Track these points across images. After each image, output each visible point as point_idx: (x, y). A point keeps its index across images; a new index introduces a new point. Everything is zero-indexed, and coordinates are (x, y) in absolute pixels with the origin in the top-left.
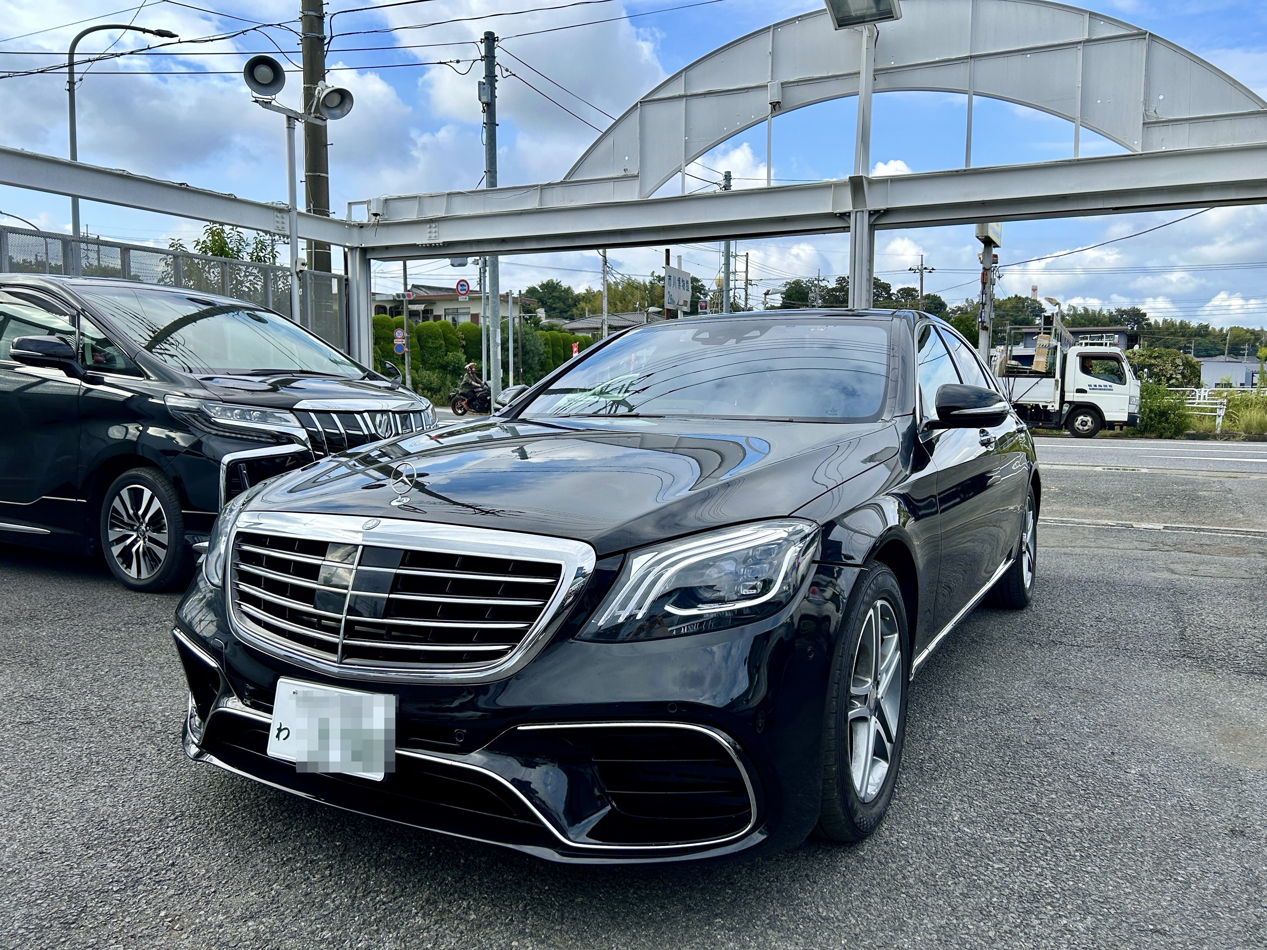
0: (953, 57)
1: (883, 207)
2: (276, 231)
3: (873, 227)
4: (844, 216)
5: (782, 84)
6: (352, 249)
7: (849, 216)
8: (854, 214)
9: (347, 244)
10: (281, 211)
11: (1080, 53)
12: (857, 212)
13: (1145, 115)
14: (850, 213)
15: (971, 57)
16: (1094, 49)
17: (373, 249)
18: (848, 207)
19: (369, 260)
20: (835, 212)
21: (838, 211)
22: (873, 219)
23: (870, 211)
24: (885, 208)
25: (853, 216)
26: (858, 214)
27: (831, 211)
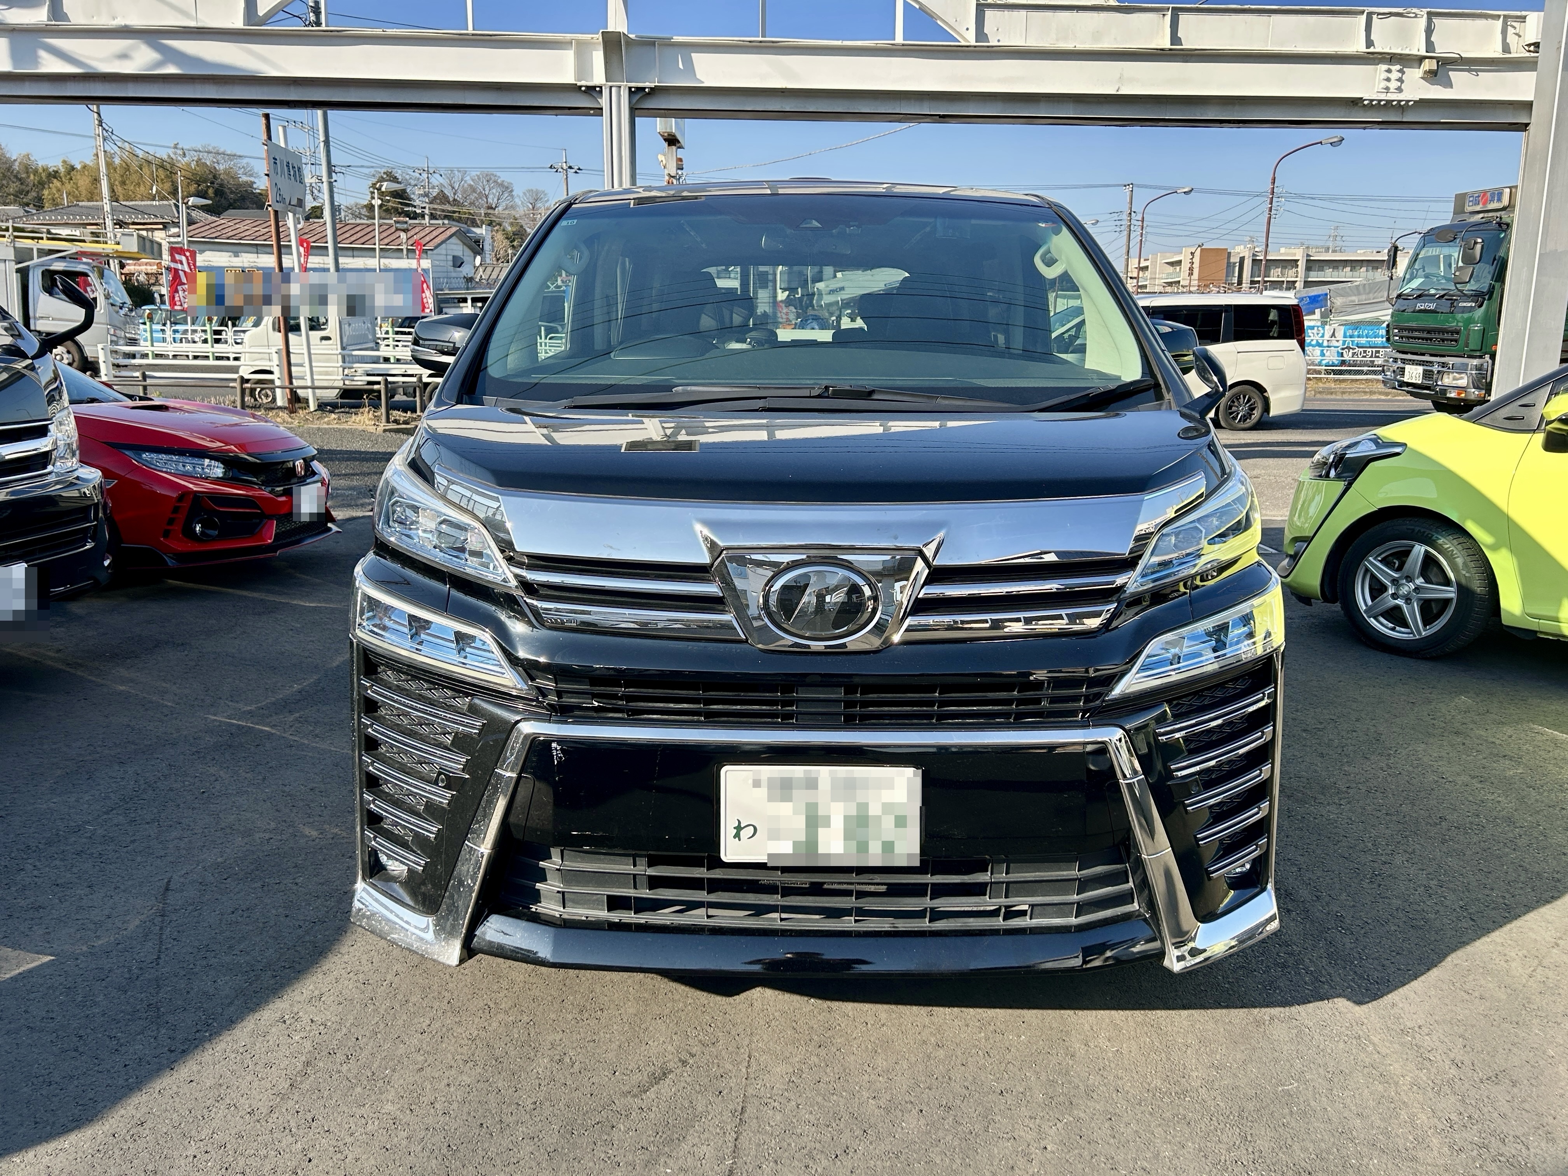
1: (648, 83)
3: (634, 112)
4: (593, 91)
7: (601, 92)
8: (608, 90)
12: (611, 87)
14: (601, 87)
18: (598, 78)
20: (579, 84)
21: (583, 83)
22: (634, 101)
23: (630, 88)
24: (652, 85)
25: (606, 92)
26: (614, 89)
27: (572, 81)
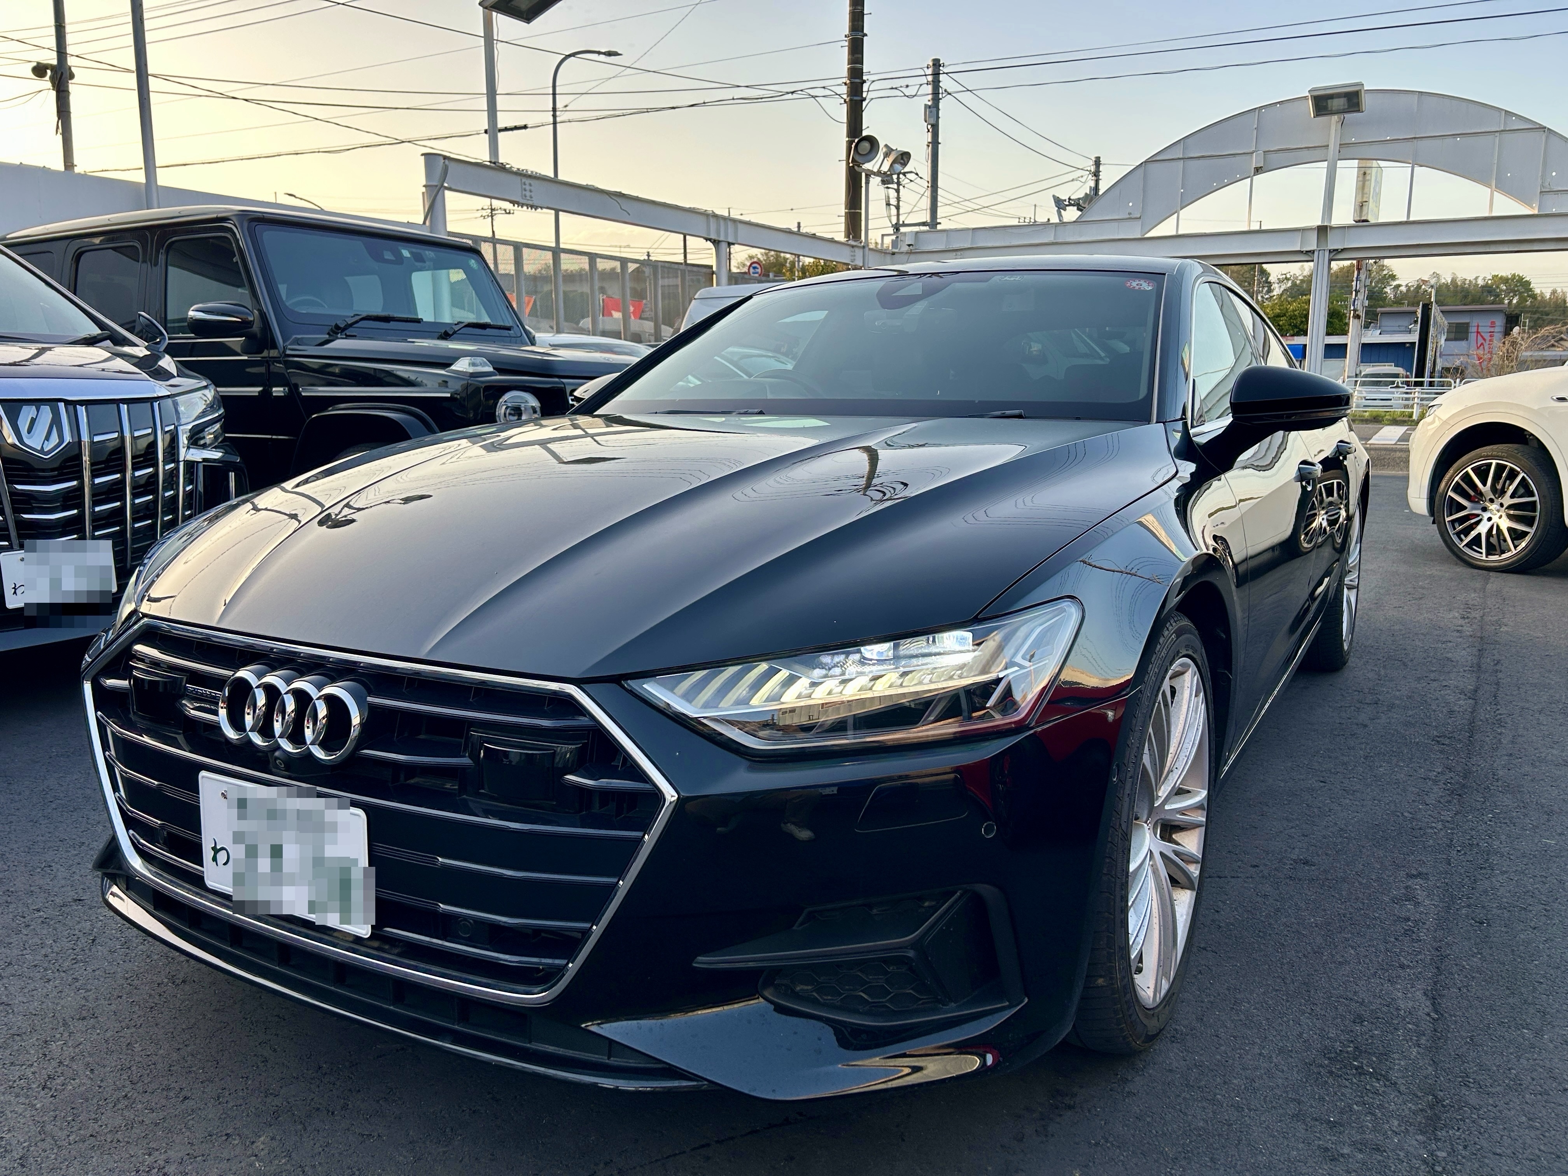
0: (1401, 138)
1: (1340, 247)
2: (851, 263)
5: (1264, 152)
10: (853, 247)
11: (1497, 140)
13: (1542, 186)
14: (1314, 250)
15: (1415, 138)
16: (1507, 136)
18: (1313, 247)
23: (1330, 249)
24: (1342, 248)
26: (1320, 251)
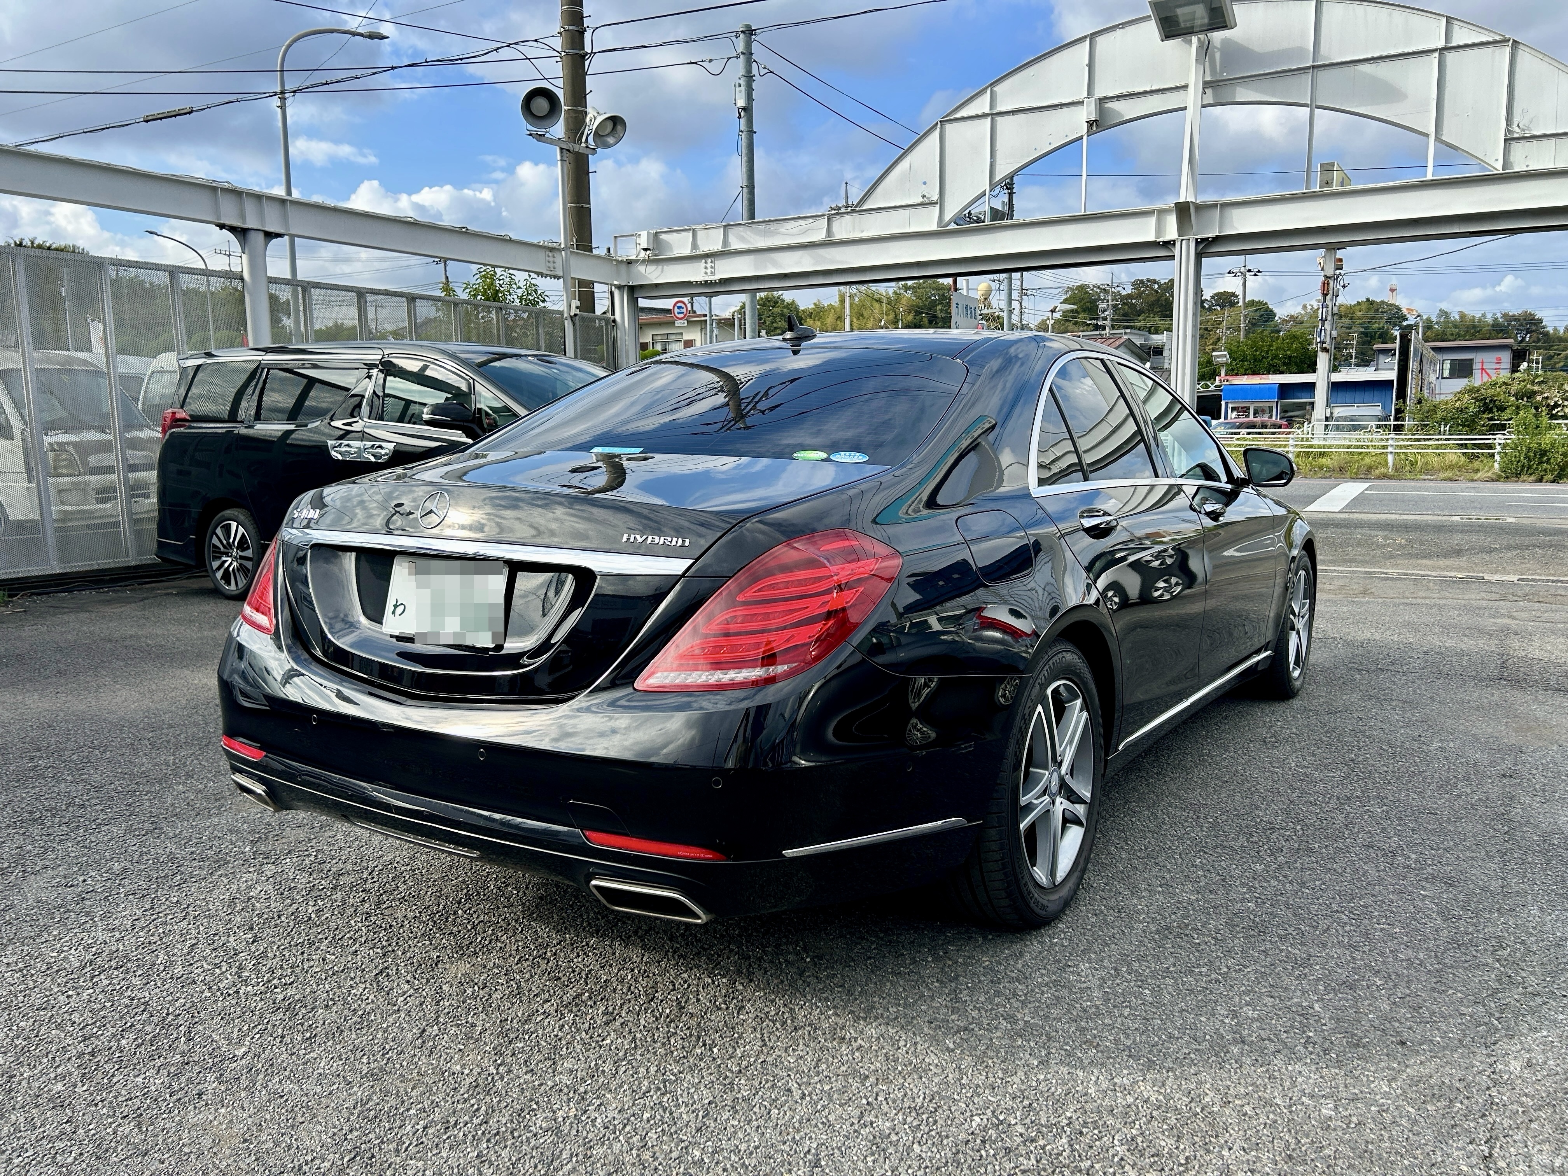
0: (1294, 67)
1: (1211, 235)
2: (548, 272)
3: (1199, 256)
4: (1168, 244)
5: (1100, 99)
6: (619, 287)
7: (1174, 244)
8: (1180, 242)
9: (615, 282)
10: (551, 250)
11: (1436, 62)
12: (1182, 240)
13: (1508, 130)
14: (1174, 241)
15: (1313, 67)
16: (1452, 58)
17: (641, 286)
18: (1172, 235)
19: (637, 298)
20: (1158, 240)
21: (1161, 239)
22: (1200, 248)
23: (1197, 239)
24: (1214, 235)
25: (1178, 245)
26: (1184, 242)
27: (1154, 239)
